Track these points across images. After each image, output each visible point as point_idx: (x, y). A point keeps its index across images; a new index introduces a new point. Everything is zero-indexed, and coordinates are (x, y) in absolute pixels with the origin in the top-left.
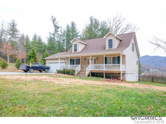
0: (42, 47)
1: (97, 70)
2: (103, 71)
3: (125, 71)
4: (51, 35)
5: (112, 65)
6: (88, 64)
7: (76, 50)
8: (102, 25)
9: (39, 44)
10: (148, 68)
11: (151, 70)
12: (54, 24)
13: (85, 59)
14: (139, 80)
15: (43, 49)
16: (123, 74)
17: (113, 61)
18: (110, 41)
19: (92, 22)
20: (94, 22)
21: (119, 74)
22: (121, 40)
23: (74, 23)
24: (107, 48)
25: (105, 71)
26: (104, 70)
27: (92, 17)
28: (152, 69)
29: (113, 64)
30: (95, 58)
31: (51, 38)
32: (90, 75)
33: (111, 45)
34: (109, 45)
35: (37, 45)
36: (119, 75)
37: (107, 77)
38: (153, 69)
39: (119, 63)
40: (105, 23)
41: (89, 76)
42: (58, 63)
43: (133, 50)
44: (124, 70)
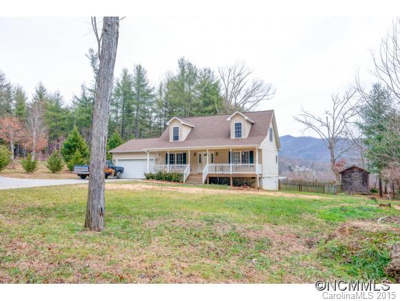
0: (64, 119)
1: (219, 173)
2: (229, 175)
3: (261, 175)
4: (87, 91)
5: (241, 164)
6: (200, 162)
7: (176, 138)
8: (204, 77)
9: (58, 112)
10: (290, 164)
11: (297, 169)
12: (94, 67)
13: (195, 154)
14: (280, 188)
15: (67, 123)
16: (260, 178)
17: (242, 158)
18: (238, 126)
19: (183, 71)
20: (187, 71)
21: (254, 178)
22: (253, 124)
23: (140, 67)
24: (233, 136)
25: (233, 174)
26: (231, 173)
27: (182, 60)
28: (298, 167)
29: (243, 162)
30: (213, 153)
31: (85, 98)
32: (208, 182)
33: (238, 133)
34: (236, 132)
35: (51, 113)
36: (253, 180)
37: (235, 185)
38: (301, 166)
39: (252, 161)
40: (209, 72)
41: (206, 183)
42: (146, 160)
43: (271, 140)
44: (261, 173)
